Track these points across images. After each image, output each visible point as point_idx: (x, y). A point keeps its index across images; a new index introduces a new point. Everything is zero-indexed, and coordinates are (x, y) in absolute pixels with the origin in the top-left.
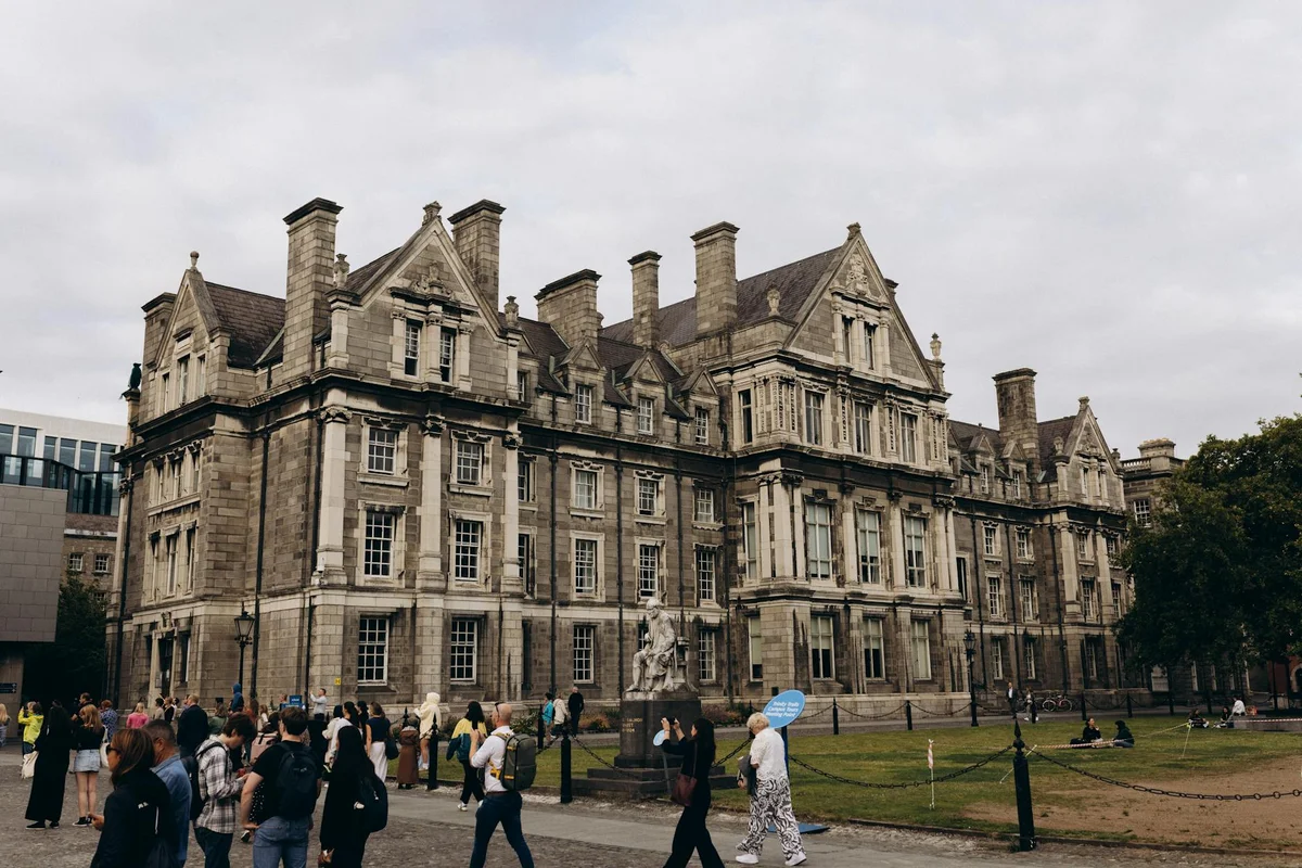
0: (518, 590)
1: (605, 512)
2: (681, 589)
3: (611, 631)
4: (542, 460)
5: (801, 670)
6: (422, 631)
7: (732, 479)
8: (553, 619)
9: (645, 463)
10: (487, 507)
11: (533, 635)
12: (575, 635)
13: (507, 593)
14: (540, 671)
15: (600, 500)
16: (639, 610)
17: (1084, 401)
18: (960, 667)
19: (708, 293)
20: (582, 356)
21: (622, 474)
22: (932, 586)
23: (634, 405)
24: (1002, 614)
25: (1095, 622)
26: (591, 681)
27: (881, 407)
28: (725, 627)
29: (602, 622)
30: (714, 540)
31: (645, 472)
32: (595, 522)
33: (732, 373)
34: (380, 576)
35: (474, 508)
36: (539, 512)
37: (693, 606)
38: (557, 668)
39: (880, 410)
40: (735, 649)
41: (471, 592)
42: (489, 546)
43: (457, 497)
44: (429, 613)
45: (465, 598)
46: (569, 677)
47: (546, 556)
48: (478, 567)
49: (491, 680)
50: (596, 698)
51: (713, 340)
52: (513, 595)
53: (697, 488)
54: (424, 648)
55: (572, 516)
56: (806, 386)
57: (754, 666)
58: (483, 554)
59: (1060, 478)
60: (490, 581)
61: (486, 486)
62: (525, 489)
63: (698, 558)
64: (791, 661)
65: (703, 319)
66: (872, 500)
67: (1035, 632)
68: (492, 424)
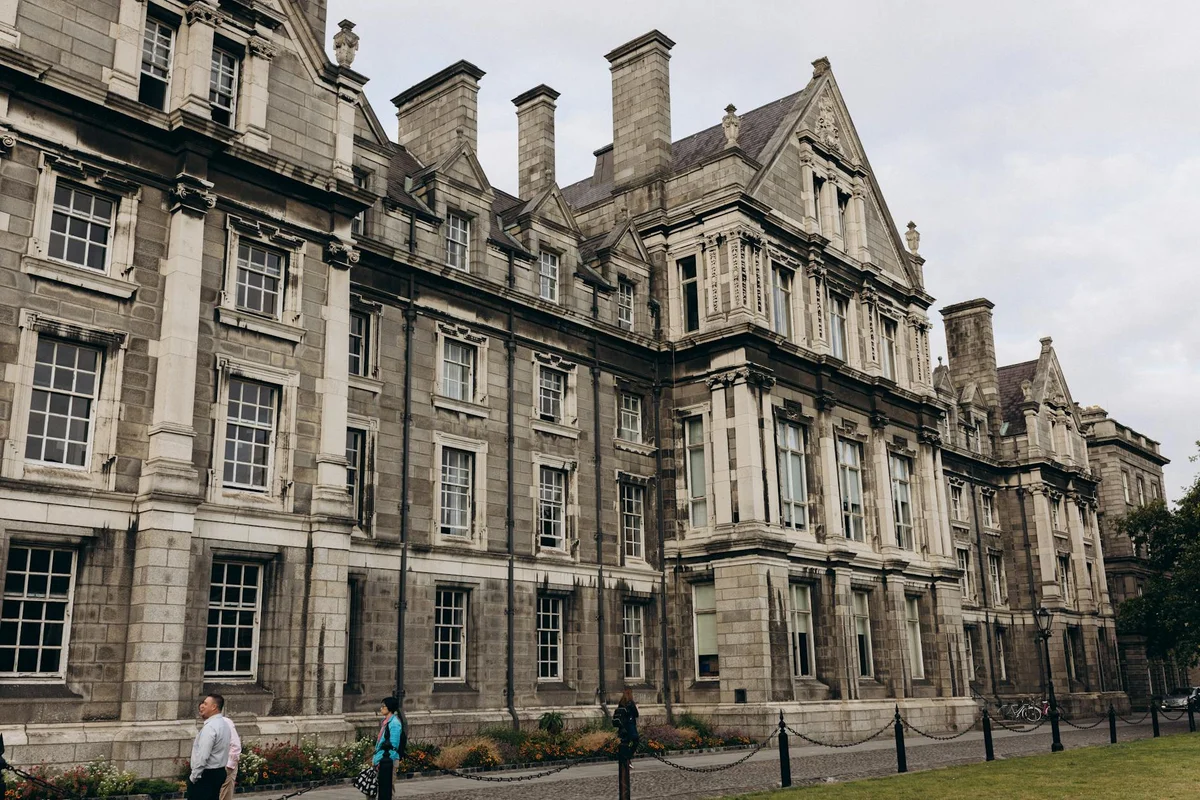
0: (343, 511)
1: (488, 409)
2: (599, 537)
3: (495, 598)
4: (391, 313)
5: (780, 663)
6: (145, 576)
7: (669, 383)
8: (402, 572)
9: (549, 343)
10: (291, 362)
11: (368, 599)
12: (438, 604)
13: (322, 514)
14: (377, 660)
15: (482, 390)
16: (538, 566)
17: (1046, 342)
18: (959, 662)
19: (631, 128)
20: (457, 167)
21: (515, 355)
22: (922, 549)
23: (533, 253)
24: (973, 596)
25: (1072, 609)
26: (461, 679)
27: (859, 301)
28: (659, 598)
29: (482, 582)
30: (643, 468)
31: (549, 356)
32: (473, 423)
33: (666, 235)
34: (64, 466)
35: (266, 358)
36: (384, 396)
37: (615, 565)
38: (406, 656)
39: (858, 307)
40: (673, 631)
41: (252, 510)
42: (293, 429)
43: (233, 334)
44: (162, 538)
45: (240, 520)
46: (426, 672)
47: (394, 469)
48: (270, 467)
49: (285, 673)
50: (469, 708)
51: (637, 192)
52: (333, 520)
53: (622, 390)
54: (147, 609)
55: (438, 408)
56: (772, 255)
57: (701, 658)
58: (281, 442)
59: (1029, 429)
60: (291, 492)
61: (290, 323)
62: (361, 357)
63: (622, 495)
64: (767, 649)
65: (624, 165)
66: (853, 425)
67: (1005, 621)
68: (307, 220)
